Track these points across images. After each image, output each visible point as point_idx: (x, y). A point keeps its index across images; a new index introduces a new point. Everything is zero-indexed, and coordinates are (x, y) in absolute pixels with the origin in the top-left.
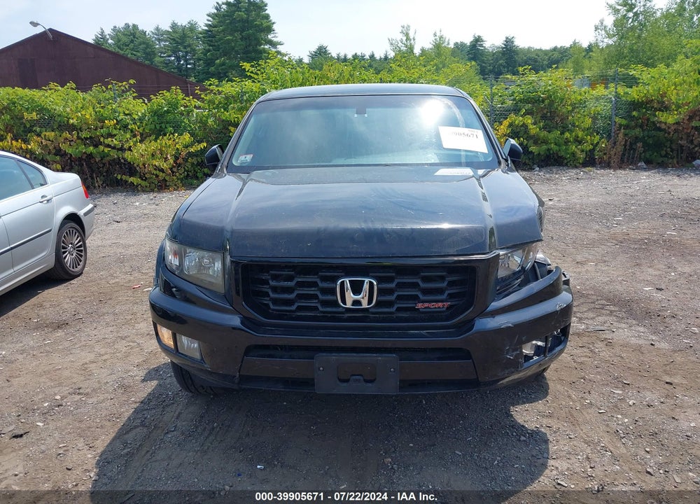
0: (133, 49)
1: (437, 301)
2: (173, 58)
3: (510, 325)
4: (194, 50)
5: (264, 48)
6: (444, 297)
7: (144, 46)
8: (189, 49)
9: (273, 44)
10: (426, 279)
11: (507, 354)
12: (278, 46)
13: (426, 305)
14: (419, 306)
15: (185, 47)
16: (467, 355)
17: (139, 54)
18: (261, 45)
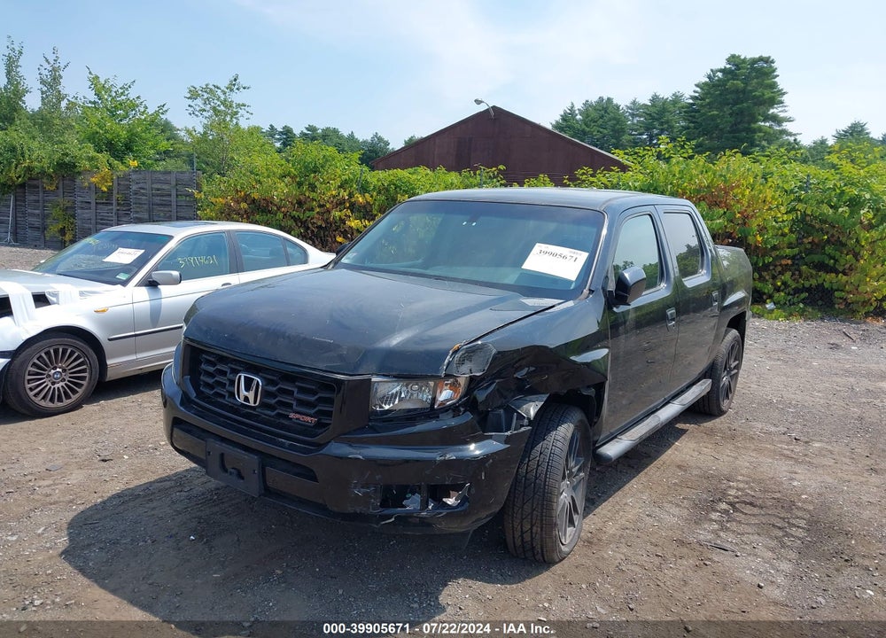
0: (601, 126)
1: (307, 415)
2: (645, 137)
3: (361, 457)
4: (672, 127)
5: (760, 126)
6: (312, 411)
7: (614, 122)
8: (666, 126)
9: (776, 119)
10: (301, 390)
11: (355, 487)
12: (784, 124)
13: (298, 416)
14: (292, 415)
15: (662, 124)
16: (312, 477)
17: (605, 131)
18: (758, 121)
